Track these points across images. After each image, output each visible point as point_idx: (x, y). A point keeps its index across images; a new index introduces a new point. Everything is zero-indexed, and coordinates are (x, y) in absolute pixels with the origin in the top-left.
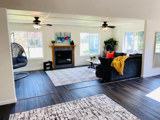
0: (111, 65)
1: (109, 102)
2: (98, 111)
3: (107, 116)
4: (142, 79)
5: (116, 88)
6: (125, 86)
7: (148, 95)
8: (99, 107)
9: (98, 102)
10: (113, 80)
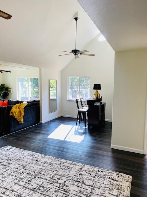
0: (11, 114)
1: (16, 151)
2: (7, 161)
3: (18, 163)
4: (42, 125)
5: (19, 137)
6: (27, 134)
7: (49, 137)
8: (7, 158)
9: (4, 154)
10: (13, 130)
